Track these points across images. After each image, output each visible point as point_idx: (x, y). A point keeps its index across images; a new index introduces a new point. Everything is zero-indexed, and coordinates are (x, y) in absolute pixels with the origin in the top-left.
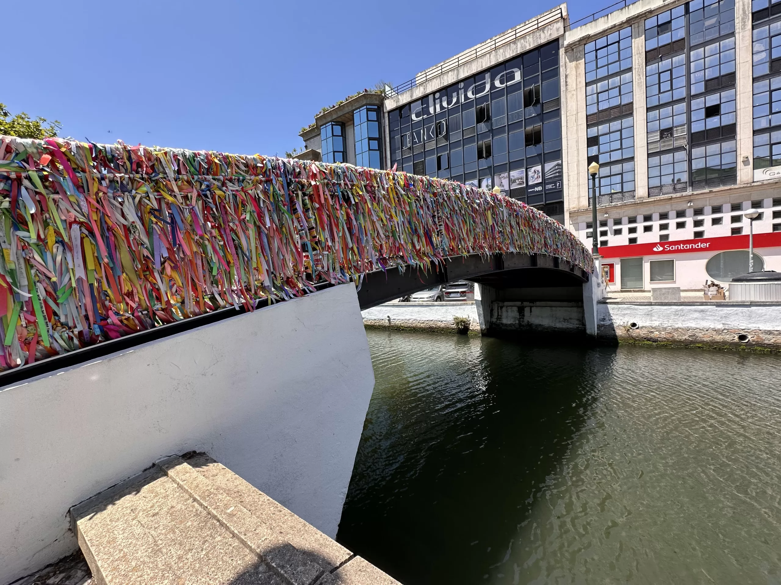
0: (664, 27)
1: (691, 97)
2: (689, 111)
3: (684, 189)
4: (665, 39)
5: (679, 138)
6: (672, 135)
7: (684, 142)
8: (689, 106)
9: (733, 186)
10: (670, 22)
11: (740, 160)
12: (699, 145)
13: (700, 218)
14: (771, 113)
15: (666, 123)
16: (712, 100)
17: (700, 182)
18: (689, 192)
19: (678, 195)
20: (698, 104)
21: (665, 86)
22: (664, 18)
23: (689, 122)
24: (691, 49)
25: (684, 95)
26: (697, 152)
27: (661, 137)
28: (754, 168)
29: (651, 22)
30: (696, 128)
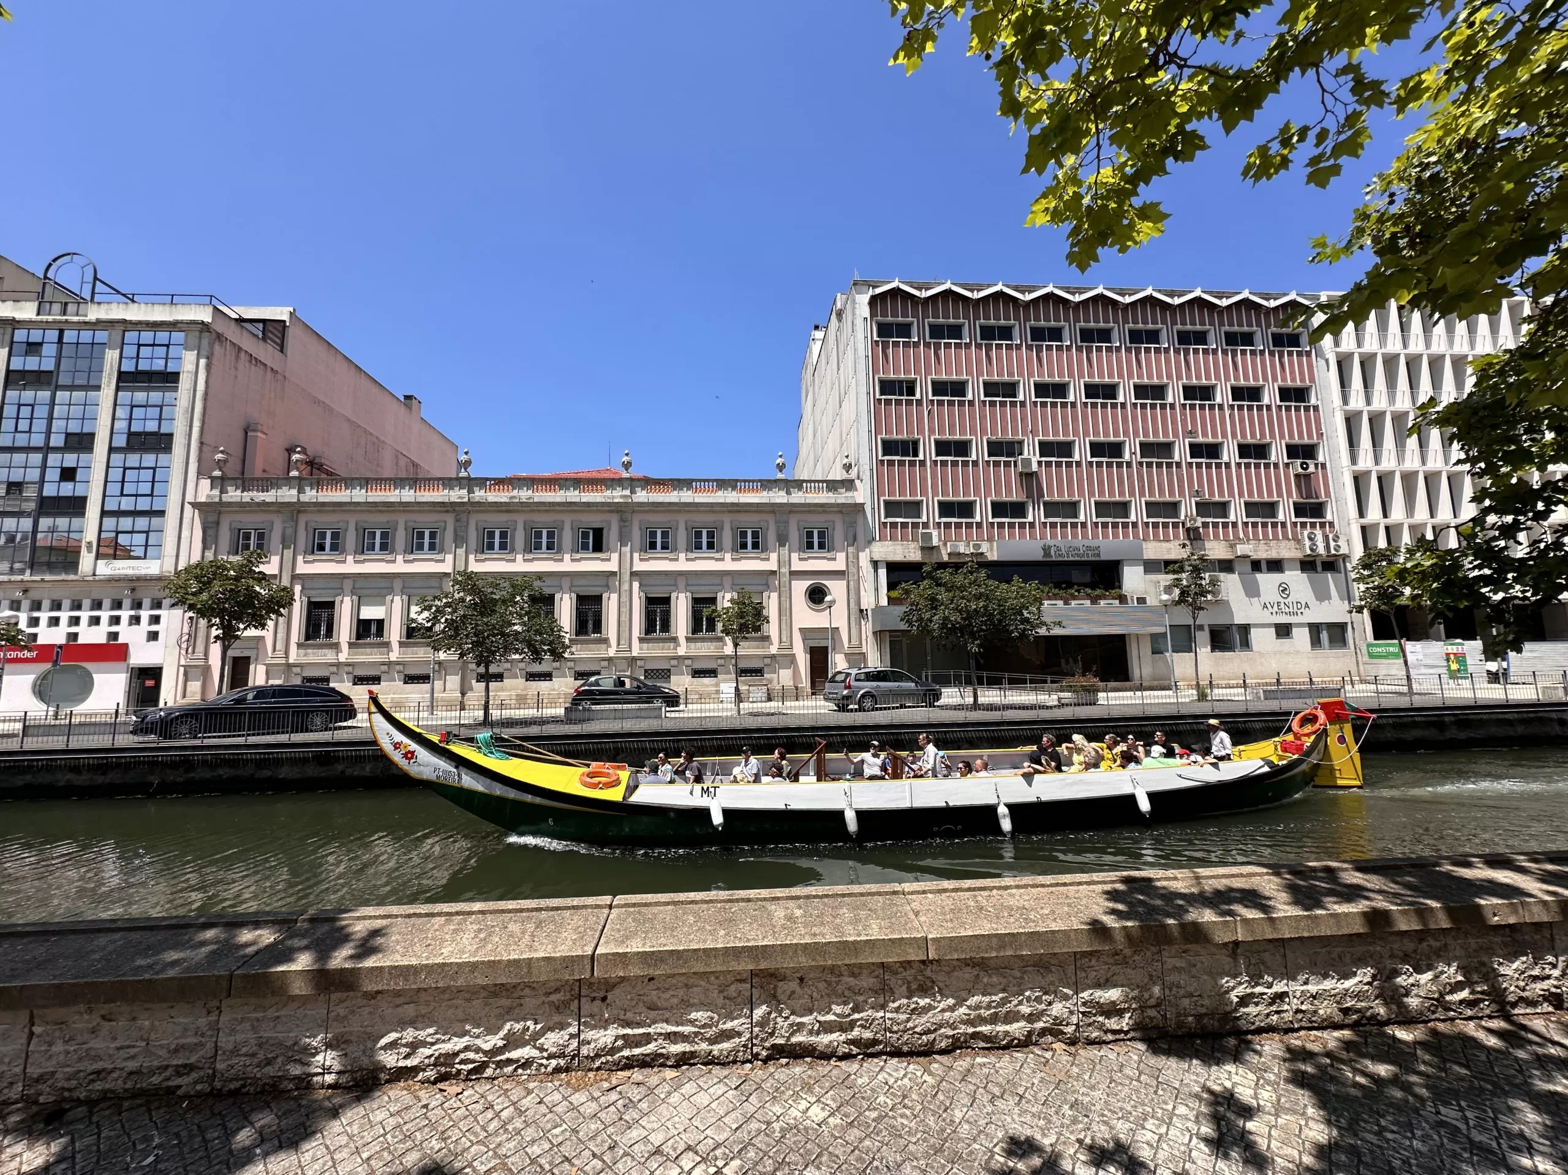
0: (33, 348)
1: (46, 449)
2: (44, 467)
3: (22, 572)
4: (32, 363)
5: (28, 499)
6: (21, 492)
7: (31, 506)
8: (45, 460)
9: (72, 577)
10: (40, 344)
11: (84, 545)
12: (48, 515)
13: (35, 614)
14: (122, 495)
15: (16, 476)
16: (70, 459)
17: (41, 564)
18: (27, 576)
19: (14, 578)
20: (54, 459)
21: (23, 425)
22: (36, 336)
23: (42, 481)
24: (58, 387)
25: (42, 444)
26: (45, 523)
27: (8, 493)
28: (97, 557)
29: (20, 335)
30: (49, 490)
